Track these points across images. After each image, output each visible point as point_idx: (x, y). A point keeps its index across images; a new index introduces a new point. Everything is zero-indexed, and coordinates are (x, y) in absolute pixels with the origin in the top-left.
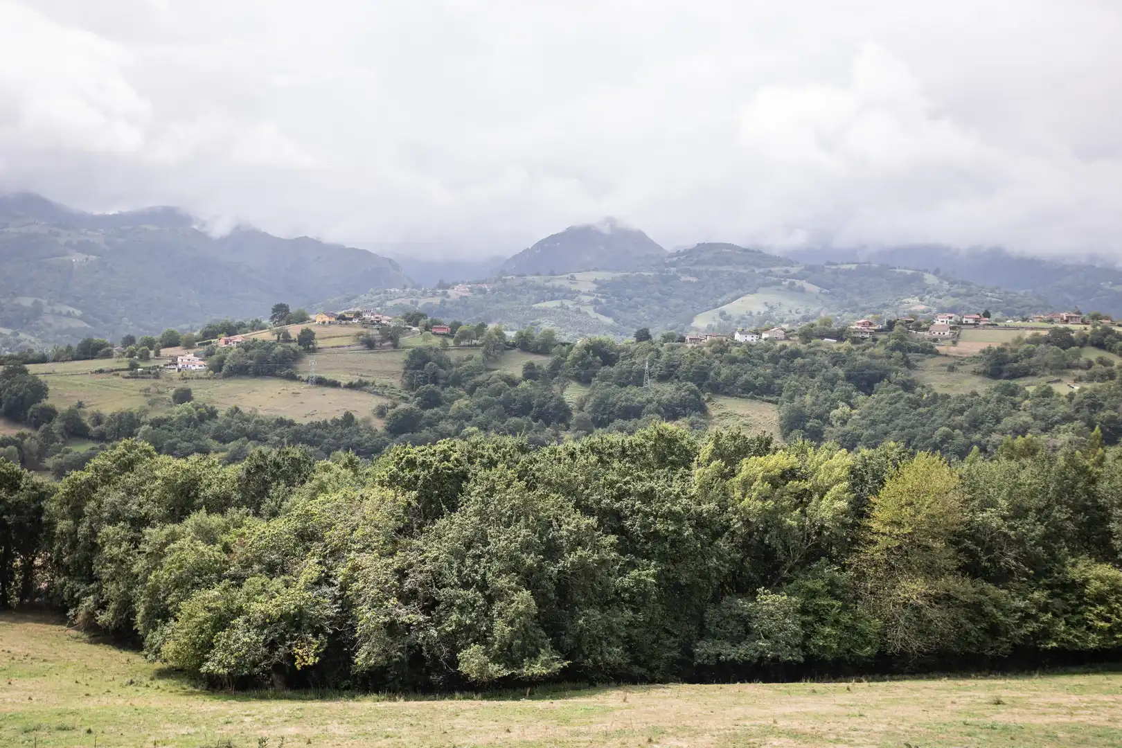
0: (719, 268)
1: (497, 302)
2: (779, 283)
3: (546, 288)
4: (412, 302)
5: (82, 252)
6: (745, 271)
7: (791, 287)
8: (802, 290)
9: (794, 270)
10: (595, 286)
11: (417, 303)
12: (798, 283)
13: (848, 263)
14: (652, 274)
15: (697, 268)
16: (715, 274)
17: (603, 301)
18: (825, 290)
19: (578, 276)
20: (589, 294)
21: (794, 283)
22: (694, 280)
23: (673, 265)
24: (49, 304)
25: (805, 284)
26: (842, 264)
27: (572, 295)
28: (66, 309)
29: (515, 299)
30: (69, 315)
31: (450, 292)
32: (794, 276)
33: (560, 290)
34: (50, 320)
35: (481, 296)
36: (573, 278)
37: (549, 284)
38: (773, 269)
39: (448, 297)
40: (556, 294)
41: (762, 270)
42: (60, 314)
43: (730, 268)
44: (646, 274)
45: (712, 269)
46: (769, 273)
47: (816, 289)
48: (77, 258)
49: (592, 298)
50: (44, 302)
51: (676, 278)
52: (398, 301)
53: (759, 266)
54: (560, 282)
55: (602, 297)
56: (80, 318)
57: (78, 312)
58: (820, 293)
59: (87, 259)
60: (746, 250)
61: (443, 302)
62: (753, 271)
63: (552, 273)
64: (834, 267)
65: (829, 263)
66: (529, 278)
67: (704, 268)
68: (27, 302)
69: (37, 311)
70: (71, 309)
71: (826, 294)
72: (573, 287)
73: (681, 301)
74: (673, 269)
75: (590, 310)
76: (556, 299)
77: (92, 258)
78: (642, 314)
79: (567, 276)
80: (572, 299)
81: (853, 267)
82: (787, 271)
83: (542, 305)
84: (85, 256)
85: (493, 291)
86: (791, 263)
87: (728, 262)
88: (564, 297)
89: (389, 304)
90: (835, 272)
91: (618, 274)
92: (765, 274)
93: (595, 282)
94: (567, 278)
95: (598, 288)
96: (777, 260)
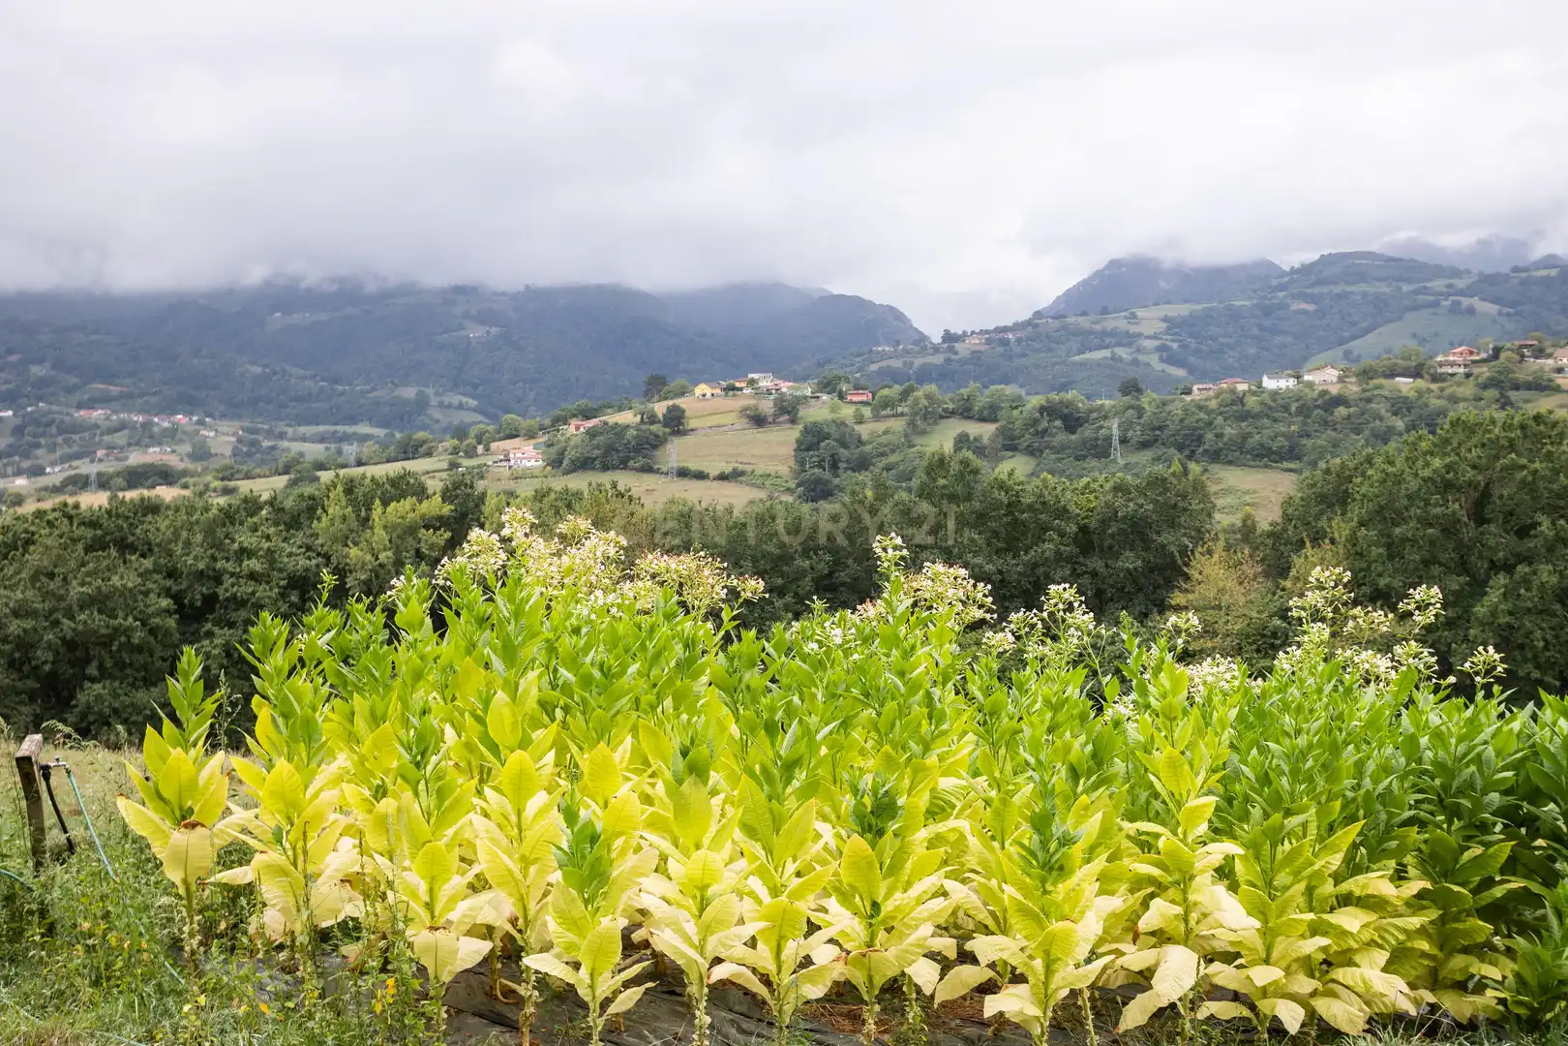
0: (1349, 289)
1: (1025, 355)
2: (1436, 304)
3: (1091, 332)
4: (905, 363)
5: (483, 323)
6: (1387, 290)
7: (1455, 309)
8: (1471, 311)
9: (1461, 284)
10: (1164, 325)
11: (912, 364)
12: (1466, 302)
13: (1546, 268)
14: (1247, 303)
15: (1316, 290)
16: (1340, 297)
17: (1175, 346)
18: (1506, 310)
19: (1140, 313)
20: (1155, 337)
21: (1459, 303)
22: (1311, 307)
23: (1281, 287)
24: (437, 394)
25: (1476, 302)
26: (1538, 269)
27: (1129, 339)
28: (456, 399)
29: (1050, 350)
30: (461, 407)
31: (958, 346)
32: (1462, 293)
33: (1112, 334)
34: (437, 414)
35: (1000, 349)
36: (1134, 316)
37: (1098, 327)
38: (1428, 285)
39: (956, 353)
40: (1108, 340)
41: (1412, 287)
42: (449, 406)
43: (1363, 287)
44: (1237, 303)
45: (1338, 289)
46: (1424, 291)
47: (1492, 309)
48: (476, 333)
49: (1157, 343)
50: (430, 391)
51: (1282, 306)
52: (884, 364)
53: (1408, 281)
54: (1117, 322)
55: (1173, 341)
56: (475, 410)
57: (472, 403)
58: (1500, 313)
59: (488, 332)
60: (1391, 260)
61: (948, 361)
62: (1400, 289)
63: (1105, 311)
64: (1524, 275)
65: (1516, 269)
66: (1071, 320)
67: (1325, 290)
68: (409, 393)
69: (421, 404)
70: (464, 400)
71: (1508, 314)
72: (1133, 329)
73: (1289, 339)
74: (1281, 294)
75: (1154, 361)
76: (1107, 347)
77: (495, 330)
78: (1231, 360)
79: (1123, 314)
80: (1129, 345)
81: (1554, 272)
82: (1450, 286)
83: (1087, 356)
84: (487, 328)
85: (1019, 341)
86: (1456, 273)
87: (1362, 277)
88: (1119, 344)
89: (874, 367)
90: (1523, 282)
91: (1199, 307)
92: (1416, 292)
93: (1165, 319)
94: (1126, 317)
95: (1169, 328)
96: (1439, 271)
